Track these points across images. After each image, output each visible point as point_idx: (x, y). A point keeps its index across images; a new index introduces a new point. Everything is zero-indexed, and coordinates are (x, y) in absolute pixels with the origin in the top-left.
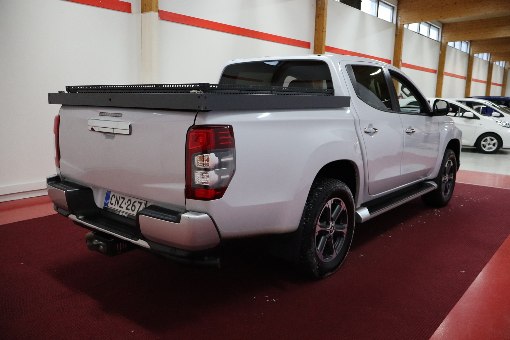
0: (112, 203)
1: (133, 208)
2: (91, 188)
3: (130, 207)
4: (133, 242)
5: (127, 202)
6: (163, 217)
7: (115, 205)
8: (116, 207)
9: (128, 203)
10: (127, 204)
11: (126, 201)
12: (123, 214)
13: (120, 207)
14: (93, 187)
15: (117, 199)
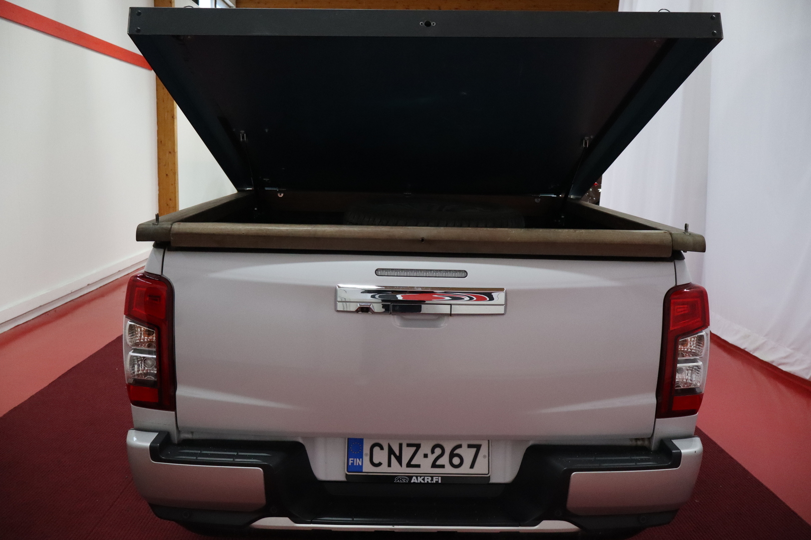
0: (376, 461)
1: (456, 461)
2: (301, 441)
3: (444, 460)
4: (523, 530)
5: (429, 452)
6: (632, 464)
7: (389, 465)
8: (396, 468)
9: (433, 452)
10: (432, 458)
11: (426, 448)
12: (424, 479)
13: (409, 465)
14: (303, 438)
15: (391, 452)
